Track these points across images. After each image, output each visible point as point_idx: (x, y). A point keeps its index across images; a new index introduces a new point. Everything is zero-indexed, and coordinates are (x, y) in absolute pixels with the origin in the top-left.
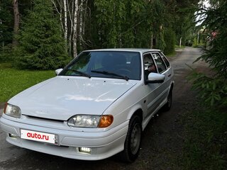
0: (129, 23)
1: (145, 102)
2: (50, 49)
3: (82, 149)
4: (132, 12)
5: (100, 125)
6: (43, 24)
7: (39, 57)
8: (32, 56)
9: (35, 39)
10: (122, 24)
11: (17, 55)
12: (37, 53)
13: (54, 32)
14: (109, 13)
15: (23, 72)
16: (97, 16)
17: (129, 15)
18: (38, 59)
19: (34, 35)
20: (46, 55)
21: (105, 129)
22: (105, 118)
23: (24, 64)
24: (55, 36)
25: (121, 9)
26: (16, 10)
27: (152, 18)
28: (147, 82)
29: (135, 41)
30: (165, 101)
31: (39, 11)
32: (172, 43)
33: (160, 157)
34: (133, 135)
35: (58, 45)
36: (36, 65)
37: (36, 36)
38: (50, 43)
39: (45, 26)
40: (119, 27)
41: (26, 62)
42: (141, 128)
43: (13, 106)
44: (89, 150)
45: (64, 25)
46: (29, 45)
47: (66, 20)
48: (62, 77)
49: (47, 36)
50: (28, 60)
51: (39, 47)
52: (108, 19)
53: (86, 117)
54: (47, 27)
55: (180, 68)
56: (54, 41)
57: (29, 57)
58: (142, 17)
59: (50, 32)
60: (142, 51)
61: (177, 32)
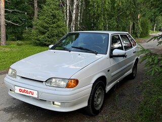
0: (113, 13)
1: (109, 71)
2: (56, 32)
3: (55, 103)
4: (116, 5)
5: (68, 86)
6: (51, 14)
7: (48, 37)
8: (43, 36)
9: (46, 25)
10: (108, 15)
11: (34, 36)
12: (46, 35)
13: (59, 20)
14: (98, 6)
15: (36, 47)
16: (89, 8)
17: (113, 8)
18: (47, 38)
19: (45, 22)
20: (53, 36)
21: (72, 89)
22: (73, 81)
23: (38, 42)
24: (59, 23)
25: (107, 3)
26: (36, 5)
27: (131, 10)
28: (111, 56)
29: (117, 27)
30: (130, 71)
31: (49, 5)
32: (147, 29)
33: (118, 113)
34: (96, 96)
35: (61, 29)
36: (46, 43)
37: (47, 23)
38: (56, 28)
39: (53, 16)
40: (106, 16)
41: (39, 40)
42: (105, 91)
43: (13, 69)
44: (60, 104)
45: (66, 15)
46: (42, 29)
47: (68, 11)
48: (52, 50)
49: (54, 23)
50: (40, 39)
51: (48, 30)
52: (97, 10)
53: (59, 79)
54: (54, 16)
55: (151, 47)
56: (58, 26)
57: (41, 37)
58: (123, 9)
59: (56, 20)
60: (111, 33)
61: (151, 21)
